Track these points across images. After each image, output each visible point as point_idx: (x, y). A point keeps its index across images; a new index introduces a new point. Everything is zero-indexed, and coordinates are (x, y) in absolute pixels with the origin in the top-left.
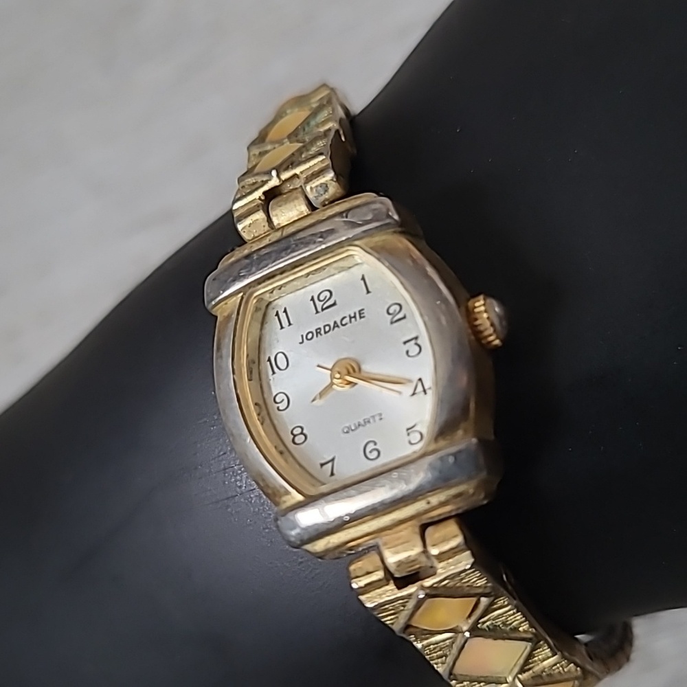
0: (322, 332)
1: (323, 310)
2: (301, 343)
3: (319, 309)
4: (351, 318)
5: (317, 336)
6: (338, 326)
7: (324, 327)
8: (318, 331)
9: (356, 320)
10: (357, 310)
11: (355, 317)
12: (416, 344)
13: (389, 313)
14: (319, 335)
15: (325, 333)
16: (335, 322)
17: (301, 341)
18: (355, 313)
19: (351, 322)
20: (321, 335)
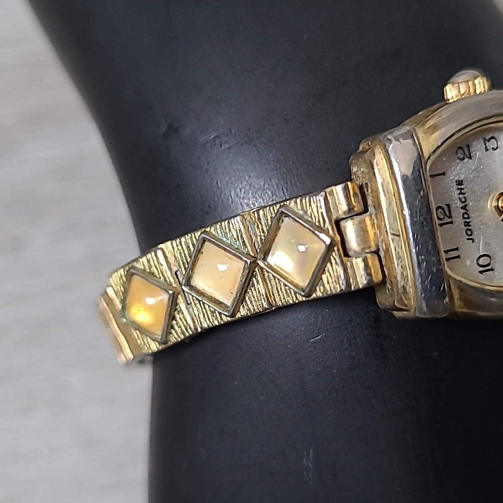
0: (468, 220)
1: (450, 217)
2: (473, 242)
3: (450, 220)
4: (461, 193)
5: (470, 226)
6: (466, 205)
7: (464, 218)
8: (466, 224)
9: (463, 189)
10: (456, 187)
11: (461, 189)
12: (489, 140)
13: (463, 159)
14: (470, 224)
15: (468, 218)
16: (462, 208)
17: (471, 241)
18: (458, 189)
19: (464, 194)
20: (469, 222)
